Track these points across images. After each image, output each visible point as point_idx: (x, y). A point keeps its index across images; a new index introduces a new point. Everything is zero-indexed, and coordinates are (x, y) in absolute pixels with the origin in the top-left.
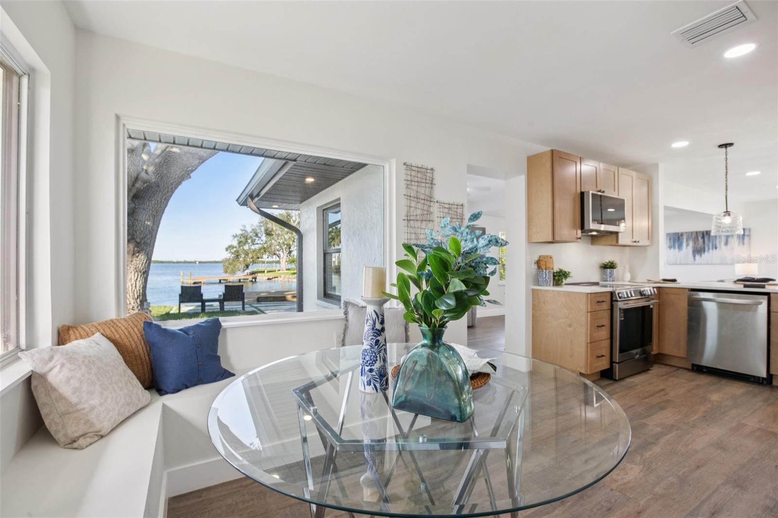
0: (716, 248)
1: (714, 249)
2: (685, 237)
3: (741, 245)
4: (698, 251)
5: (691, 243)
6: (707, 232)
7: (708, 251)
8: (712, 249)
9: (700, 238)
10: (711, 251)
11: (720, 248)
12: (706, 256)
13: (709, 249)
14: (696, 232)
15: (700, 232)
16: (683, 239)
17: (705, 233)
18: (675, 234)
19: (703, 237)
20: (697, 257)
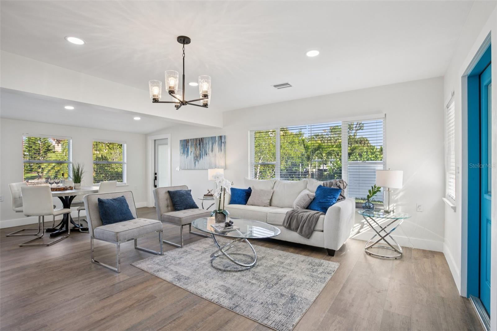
0: (207, 155)
1: (206, 155)
2: (190, 144)
3: (220, 151)
4: (197, 158)
5: (193, 149)
6: (201, 138)
7: (202, 158)
8: (205, 155)
9: (198, 145)
10: (204, 157)
11: (209, 154)
12: (201, 161)
13: (203, 155)
14: (196, 139)
15: (198, 138)
16: (189, 146)
17: (201, 140)
18: (184, 140)
19: (200, 144)
20: (197, 163)
